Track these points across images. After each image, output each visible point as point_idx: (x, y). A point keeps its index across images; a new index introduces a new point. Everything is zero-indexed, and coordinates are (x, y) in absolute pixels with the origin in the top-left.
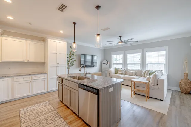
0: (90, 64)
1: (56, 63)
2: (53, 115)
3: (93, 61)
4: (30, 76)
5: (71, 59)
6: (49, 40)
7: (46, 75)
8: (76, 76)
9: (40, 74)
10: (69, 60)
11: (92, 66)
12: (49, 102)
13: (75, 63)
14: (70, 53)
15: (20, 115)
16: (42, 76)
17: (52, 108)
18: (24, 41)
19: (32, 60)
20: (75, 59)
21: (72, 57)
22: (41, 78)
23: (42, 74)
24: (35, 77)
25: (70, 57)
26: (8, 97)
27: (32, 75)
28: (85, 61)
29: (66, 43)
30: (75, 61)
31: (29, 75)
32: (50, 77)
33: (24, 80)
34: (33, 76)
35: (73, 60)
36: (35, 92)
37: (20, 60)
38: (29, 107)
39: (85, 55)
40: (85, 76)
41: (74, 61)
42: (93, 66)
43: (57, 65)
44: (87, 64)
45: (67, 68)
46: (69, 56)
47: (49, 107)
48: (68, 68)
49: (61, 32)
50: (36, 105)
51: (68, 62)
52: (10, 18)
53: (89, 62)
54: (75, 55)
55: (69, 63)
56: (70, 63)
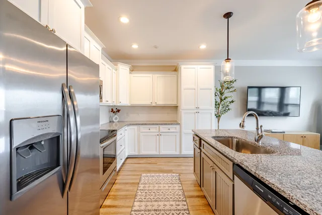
0: (275, 109)
1: (194, 107)
2: (179, 210)
3: (286, 102)
4: (157, 126)
5: (223, 98)
6: (183, 67)
7: (178, 127)
8: (232, 138)
9: (169, 124)
10: (219, 100)
11: (282, 113)
12: (179, 175)
13: (231, 106)
14: (222, 86)
15: (139, 184)
16: (173, 128)
17: (181, 193)
18: (151, 75)
19: (161, 102)
20: (233, 98)
21: (227, 93)
22: (171, 130)
23: (172, 124)
24: (163, 128)
25: (222, 94)
26: (135, 151)
27: (160, 124)
28: (260, 103)
29: (212, 67)
30: (232, 102)
31: (156, 124)
32: (184, 130)
33: (151, 130)
34: (161, 127)
35: (229, 100)
36: (164, 152)
37: (147, 102)
38: (152, 175)
39: (260, 89)
40: (258, 141)
41: (230, 102)
42: (287, 115)
43: (195, 111)
44: (266, 108)
45: (214, 117)
46: (219, 93)
47: (177, 188)
48: (218, 116)
49: (203, 47)
50: (161, 175)
51: (217, 105)
52: (135, 46)
53: (272, 104)
54: (231, 90)
55: (219, 108)
56: (221, 106)
